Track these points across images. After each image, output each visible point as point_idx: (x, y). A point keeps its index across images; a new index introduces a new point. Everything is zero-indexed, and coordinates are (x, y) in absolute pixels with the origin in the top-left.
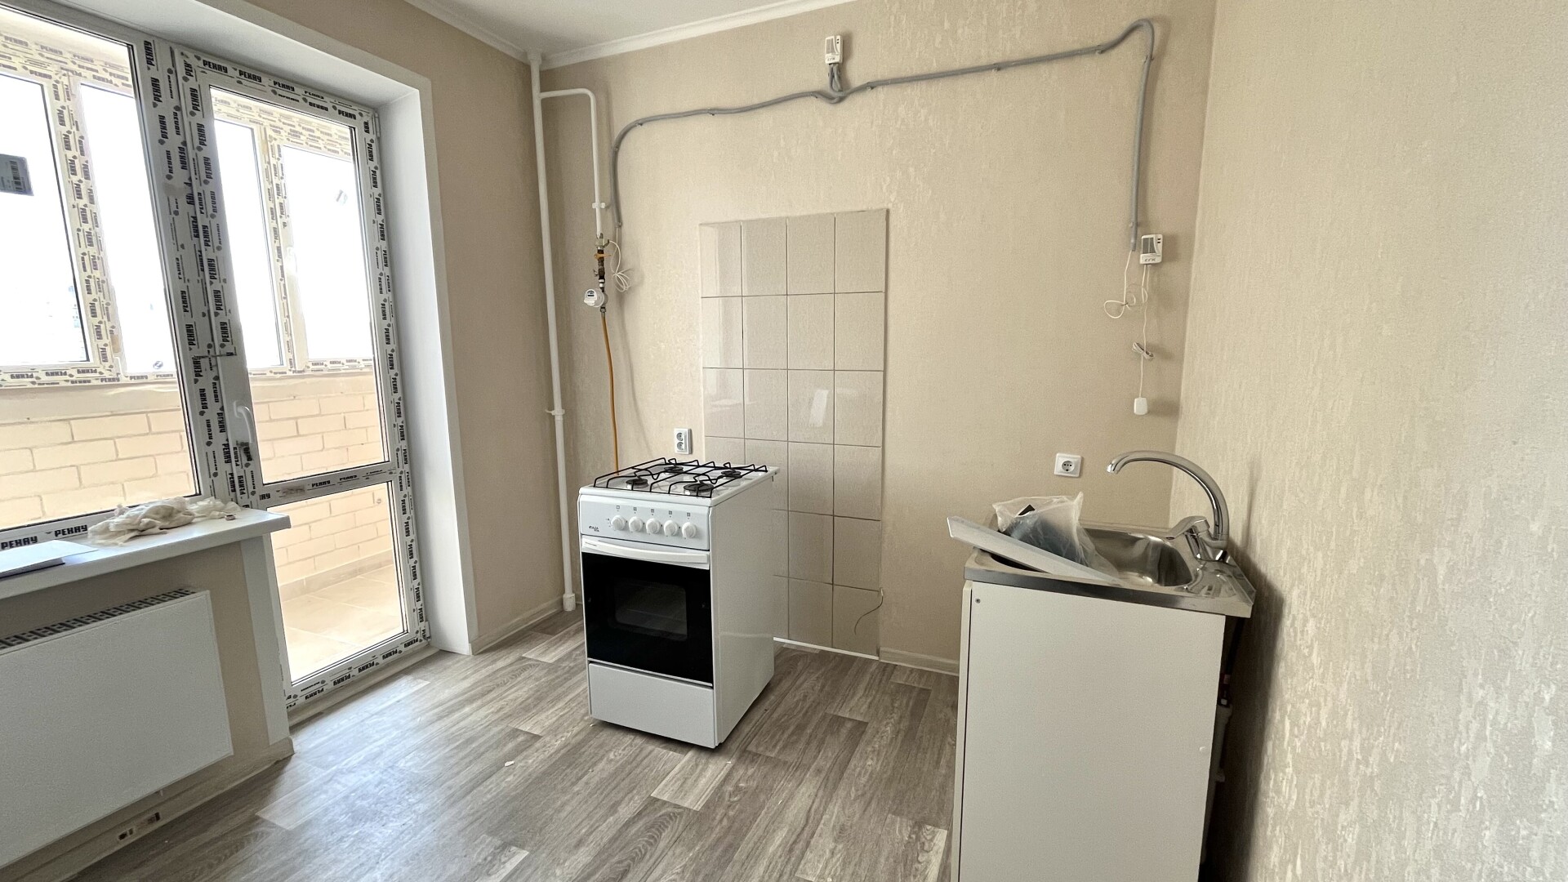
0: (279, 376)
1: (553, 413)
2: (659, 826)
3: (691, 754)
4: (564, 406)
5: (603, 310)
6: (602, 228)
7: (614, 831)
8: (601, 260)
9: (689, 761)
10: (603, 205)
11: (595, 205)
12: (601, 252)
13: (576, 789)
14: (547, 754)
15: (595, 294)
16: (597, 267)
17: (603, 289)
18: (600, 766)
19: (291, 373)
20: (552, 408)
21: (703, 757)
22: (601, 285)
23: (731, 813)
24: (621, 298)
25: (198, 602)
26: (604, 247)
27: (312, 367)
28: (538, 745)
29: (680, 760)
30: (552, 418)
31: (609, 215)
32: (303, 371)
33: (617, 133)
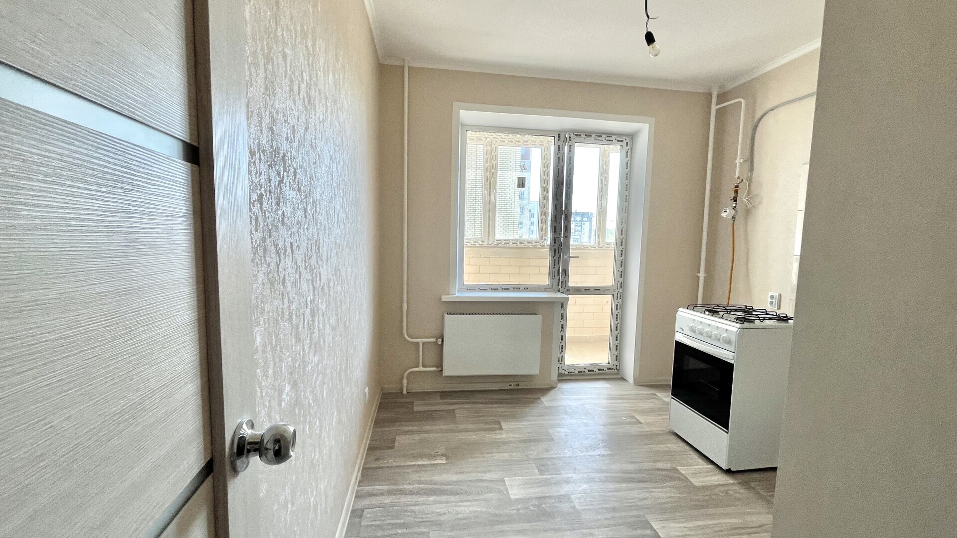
0: (593, 248)
1: (698, 275)
2: (672, 479)
3: (711, 466)
4: (706, 272)
5: (734, 219)
6: (740, 173)
7: (648, 467)
8: (736, 192)
9: (707, 468)
10: (741, 161)
11: (737, 161)
12: (737, 187)
13: (644, 447)
14: (641, 430)
15: (728, 210)
16: (733, 195)
17: (734, 208)
18: (661, 446)
19: (598, 248)
20: (699, 272)
21: (718, 471)
22: (734, 205)
23: (714, 497)
24: (748, 212)
25: (538, 319)
26: (739, 184)
27: (606, 246)
28: (639, 425)
29: (703, 465)
30: (698, 277)
31: (747, 165)
32: (602, 247)
33: (757, 116)
